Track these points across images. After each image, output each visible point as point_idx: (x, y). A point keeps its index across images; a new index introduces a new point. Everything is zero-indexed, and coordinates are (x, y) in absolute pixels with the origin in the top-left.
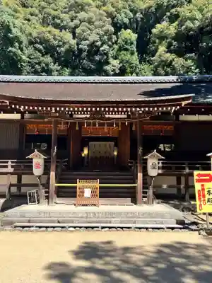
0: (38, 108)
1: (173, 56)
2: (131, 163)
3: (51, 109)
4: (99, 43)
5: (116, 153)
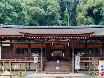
0: (35, 38)
2: (70, 58)
3: (40, 38)
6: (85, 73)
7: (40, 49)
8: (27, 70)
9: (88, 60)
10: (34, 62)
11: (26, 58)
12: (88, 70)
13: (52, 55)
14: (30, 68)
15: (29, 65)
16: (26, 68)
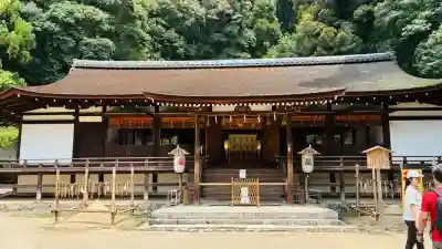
1: (322, 25)
2: (280, 159)
4: (231, 11)
5: (259, 147)
6: (330, 207)
7: (194, 129)
8: (150, 197)
9: (339, 164)
10: (173, 171)
11: (150, 160)
12: (338, 197)
13: (226, 146)
14: (155, 189)
15: (155, 180)
16: (147, 188)
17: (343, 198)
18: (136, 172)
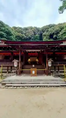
5: (37, 60)
9: (58, 64)
10: (14, 66)
11: (8, 63)
15: (11, 68)
17: (59, 72)
18: (3, 66)
